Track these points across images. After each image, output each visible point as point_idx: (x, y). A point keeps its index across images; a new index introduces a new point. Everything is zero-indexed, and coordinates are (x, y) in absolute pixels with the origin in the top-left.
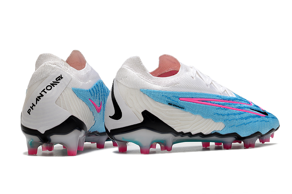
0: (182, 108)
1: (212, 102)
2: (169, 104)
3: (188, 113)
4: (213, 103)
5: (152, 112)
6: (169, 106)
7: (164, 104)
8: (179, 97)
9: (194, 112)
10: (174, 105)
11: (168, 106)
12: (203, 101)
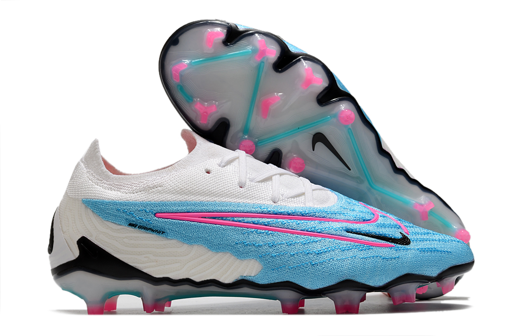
0: (160, 232)
1: (236, 219)
2: (131, 225)
3: (174, 242)
4: (240, 221)
5: (96, 240)
6: (131, 229)
7: (120, 225)
8: (155, 212)
9: (189, 239)
10: (141, 227)
11: (128, 228)
12: (214, 218)
